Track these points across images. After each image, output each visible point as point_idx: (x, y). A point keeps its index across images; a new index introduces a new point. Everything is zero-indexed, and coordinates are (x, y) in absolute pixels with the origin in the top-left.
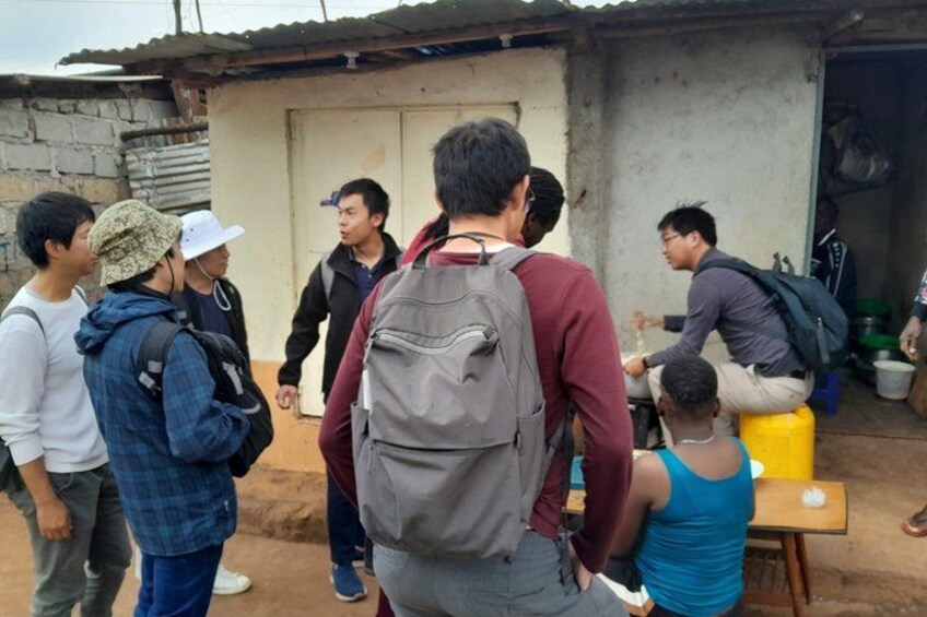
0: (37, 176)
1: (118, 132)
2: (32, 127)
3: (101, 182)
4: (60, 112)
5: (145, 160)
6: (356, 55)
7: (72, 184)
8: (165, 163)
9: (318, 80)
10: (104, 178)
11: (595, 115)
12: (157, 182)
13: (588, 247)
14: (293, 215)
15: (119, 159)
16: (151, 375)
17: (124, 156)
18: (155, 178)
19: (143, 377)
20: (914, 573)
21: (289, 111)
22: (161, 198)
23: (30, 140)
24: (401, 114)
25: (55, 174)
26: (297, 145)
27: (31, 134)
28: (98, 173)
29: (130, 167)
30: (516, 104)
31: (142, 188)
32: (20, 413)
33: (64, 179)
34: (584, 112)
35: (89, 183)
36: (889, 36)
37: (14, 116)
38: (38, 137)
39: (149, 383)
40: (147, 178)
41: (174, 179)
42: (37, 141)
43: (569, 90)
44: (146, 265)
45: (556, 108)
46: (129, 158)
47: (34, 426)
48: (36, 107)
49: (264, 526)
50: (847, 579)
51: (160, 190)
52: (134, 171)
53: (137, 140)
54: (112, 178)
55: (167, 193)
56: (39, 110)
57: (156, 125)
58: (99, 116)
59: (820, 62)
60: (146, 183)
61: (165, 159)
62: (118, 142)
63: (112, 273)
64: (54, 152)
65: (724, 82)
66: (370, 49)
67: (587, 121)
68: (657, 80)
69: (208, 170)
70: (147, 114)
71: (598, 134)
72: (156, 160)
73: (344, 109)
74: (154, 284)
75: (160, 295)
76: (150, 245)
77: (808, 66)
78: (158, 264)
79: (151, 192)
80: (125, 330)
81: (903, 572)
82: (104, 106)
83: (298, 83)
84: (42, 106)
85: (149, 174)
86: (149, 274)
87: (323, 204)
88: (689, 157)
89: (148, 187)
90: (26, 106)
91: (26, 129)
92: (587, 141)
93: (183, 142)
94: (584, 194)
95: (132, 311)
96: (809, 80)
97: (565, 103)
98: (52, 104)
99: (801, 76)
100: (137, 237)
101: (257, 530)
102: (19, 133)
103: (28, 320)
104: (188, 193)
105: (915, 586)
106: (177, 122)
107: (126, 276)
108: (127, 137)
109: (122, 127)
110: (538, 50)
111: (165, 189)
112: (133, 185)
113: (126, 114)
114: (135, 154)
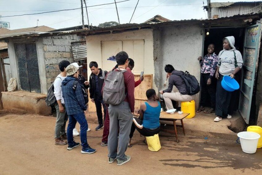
0: (54, 52)
1: (70, 42)
2: (53, 42)
3: (67, 53)
4: (58, 39)
5: (76, 48)
6: (112, 31)
7: (61, 54)
8: (80, 49)
9: (106, 35)
10: (67, 52)
11: (158, 42)
12: (78, 53)
13: (158, 69)
14: (102, 62)
15: (70, 48)
16: (74, 87)
17: (71, 47)
18: (78, 52)
19: (73, 87)
20: (204, 131)
21: (101, 41)
22: (79, 56)
23: (52, 45)
24: (122, 42)
25: (58, 52)
26: (103, 48)
27: (53, 44)
28: (66, 51)
29: (73, 50)
30: (144, 40)
31: (75, 54)
32: (58, 92)
33: (60, 53)
34: (156, 42)
35: (64, 53)
36: (216, 26)
37: (49, 40)
38: (54, 44)
39: (74, 88)
40: (76, 52)
41: (82, 52)
42: (54, 45)
43: (154, 37)
44: (73, 74)
45: (151, 41)
46: (72, 48)
47: (60, 95)
48: (53, 38)
49: (95, 121)
50: (192, 132)
51: (79, 55)
52: (74, 51)
53: (74, 44)
54: (69, 52)
55: (80, 55)
56: (54, 38)
57: (78, 40)
58: (66, 39)
59: (204, 31)
60: (76, 53)
61: (80, 48)
62: (70, 44)
63: (68, 74)
64: (57, 47)
65: (185, 35)
66: (114, 30)
67: (157, 43)
68: (172, 35)
69: (86, 51)
70: (76, 38)
71: (159, 46)
72: (78, 48)
73: (112, 41)
74: (74, 76)
75: (75, 77)
76: (74, 71)
77: (201, 32)
78: (74, 74)
79: (77, 55)
80: (71, 81)
81: (202, 130)
82: (67, 37)
83: (103, 36)
84: (55, 38)
85: (77, 51)
86: (73, 75)
87: (108, 60)
88: (178, 50)
89: (77, 54)
90: (52, 38)
91: (52, 43)
92: (157, 47)
93: (84, 44)
94: (157, 58)
95: (72, 79)
96: (201, 34)
97: (153, 40)
98: (57, 37)
99: (200, 34)
100: (72, 70)
101: (94, 122)
102: (50, 44)
103: (60, 79)
104: (84, 56)
105: (203, 133)
106: (83, 40)
107: (70, 75)
108: (72, 43)
109: (71, 41)
110: (148, 29)
111: (80, 54)
112: (73, 54)
113: (72, 38)
114: (74, 47)
